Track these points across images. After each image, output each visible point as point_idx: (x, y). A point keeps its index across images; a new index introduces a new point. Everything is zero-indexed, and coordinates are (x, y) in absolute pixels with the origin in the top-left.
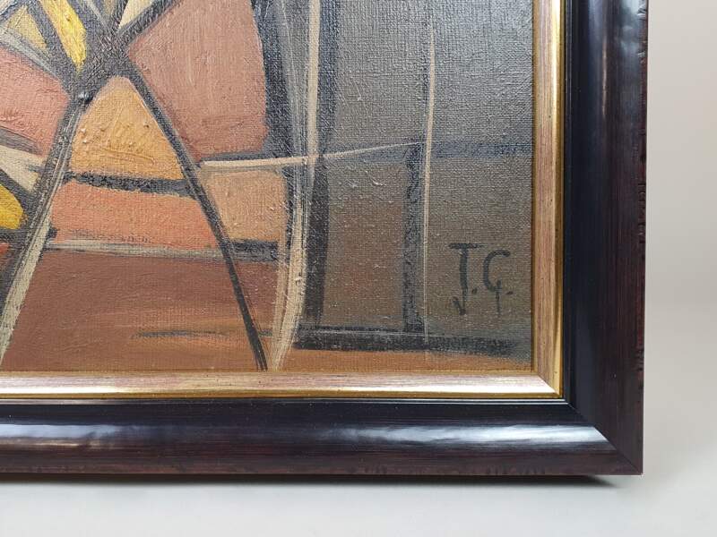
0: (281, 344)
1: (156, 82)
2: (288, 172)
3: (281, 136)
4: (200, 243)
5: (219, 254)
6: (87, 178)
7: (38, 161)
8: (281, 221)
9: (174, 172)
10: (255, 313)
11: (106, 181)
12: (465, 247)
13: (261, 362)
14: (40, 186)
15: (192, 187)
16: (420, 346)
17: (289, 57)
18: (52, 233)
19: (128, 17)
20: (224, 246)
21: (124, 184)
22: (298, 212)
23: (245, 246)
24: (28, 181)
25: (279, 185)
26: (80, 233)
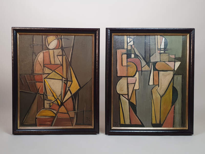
0: (74, 124)
1: (65, 106)
2: (75, 112)
3: (74, 110)
4: (68, 117)
5: (69, 118)
6: (60, 113)
7: (57, 111)
8: (74, 116)
9: (67, 112)
10: (72, 122)
11: (61, 113)
12: (87, 118)
13: (73, 126)
14: (57, 113)
15: (68, 113)
16: (84, 125)
17: (75, 104)
18: (57, 116)
19: (63, 102)
20: (70, 117)
21: (63, 113)
22: (76, 115)
23: (72, 117)
24: (56, 113)
25: (74, 113)
26: (59, 117)
